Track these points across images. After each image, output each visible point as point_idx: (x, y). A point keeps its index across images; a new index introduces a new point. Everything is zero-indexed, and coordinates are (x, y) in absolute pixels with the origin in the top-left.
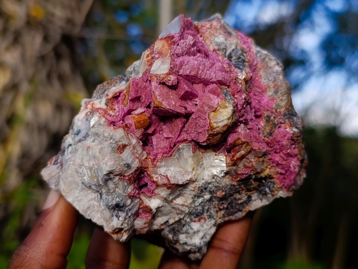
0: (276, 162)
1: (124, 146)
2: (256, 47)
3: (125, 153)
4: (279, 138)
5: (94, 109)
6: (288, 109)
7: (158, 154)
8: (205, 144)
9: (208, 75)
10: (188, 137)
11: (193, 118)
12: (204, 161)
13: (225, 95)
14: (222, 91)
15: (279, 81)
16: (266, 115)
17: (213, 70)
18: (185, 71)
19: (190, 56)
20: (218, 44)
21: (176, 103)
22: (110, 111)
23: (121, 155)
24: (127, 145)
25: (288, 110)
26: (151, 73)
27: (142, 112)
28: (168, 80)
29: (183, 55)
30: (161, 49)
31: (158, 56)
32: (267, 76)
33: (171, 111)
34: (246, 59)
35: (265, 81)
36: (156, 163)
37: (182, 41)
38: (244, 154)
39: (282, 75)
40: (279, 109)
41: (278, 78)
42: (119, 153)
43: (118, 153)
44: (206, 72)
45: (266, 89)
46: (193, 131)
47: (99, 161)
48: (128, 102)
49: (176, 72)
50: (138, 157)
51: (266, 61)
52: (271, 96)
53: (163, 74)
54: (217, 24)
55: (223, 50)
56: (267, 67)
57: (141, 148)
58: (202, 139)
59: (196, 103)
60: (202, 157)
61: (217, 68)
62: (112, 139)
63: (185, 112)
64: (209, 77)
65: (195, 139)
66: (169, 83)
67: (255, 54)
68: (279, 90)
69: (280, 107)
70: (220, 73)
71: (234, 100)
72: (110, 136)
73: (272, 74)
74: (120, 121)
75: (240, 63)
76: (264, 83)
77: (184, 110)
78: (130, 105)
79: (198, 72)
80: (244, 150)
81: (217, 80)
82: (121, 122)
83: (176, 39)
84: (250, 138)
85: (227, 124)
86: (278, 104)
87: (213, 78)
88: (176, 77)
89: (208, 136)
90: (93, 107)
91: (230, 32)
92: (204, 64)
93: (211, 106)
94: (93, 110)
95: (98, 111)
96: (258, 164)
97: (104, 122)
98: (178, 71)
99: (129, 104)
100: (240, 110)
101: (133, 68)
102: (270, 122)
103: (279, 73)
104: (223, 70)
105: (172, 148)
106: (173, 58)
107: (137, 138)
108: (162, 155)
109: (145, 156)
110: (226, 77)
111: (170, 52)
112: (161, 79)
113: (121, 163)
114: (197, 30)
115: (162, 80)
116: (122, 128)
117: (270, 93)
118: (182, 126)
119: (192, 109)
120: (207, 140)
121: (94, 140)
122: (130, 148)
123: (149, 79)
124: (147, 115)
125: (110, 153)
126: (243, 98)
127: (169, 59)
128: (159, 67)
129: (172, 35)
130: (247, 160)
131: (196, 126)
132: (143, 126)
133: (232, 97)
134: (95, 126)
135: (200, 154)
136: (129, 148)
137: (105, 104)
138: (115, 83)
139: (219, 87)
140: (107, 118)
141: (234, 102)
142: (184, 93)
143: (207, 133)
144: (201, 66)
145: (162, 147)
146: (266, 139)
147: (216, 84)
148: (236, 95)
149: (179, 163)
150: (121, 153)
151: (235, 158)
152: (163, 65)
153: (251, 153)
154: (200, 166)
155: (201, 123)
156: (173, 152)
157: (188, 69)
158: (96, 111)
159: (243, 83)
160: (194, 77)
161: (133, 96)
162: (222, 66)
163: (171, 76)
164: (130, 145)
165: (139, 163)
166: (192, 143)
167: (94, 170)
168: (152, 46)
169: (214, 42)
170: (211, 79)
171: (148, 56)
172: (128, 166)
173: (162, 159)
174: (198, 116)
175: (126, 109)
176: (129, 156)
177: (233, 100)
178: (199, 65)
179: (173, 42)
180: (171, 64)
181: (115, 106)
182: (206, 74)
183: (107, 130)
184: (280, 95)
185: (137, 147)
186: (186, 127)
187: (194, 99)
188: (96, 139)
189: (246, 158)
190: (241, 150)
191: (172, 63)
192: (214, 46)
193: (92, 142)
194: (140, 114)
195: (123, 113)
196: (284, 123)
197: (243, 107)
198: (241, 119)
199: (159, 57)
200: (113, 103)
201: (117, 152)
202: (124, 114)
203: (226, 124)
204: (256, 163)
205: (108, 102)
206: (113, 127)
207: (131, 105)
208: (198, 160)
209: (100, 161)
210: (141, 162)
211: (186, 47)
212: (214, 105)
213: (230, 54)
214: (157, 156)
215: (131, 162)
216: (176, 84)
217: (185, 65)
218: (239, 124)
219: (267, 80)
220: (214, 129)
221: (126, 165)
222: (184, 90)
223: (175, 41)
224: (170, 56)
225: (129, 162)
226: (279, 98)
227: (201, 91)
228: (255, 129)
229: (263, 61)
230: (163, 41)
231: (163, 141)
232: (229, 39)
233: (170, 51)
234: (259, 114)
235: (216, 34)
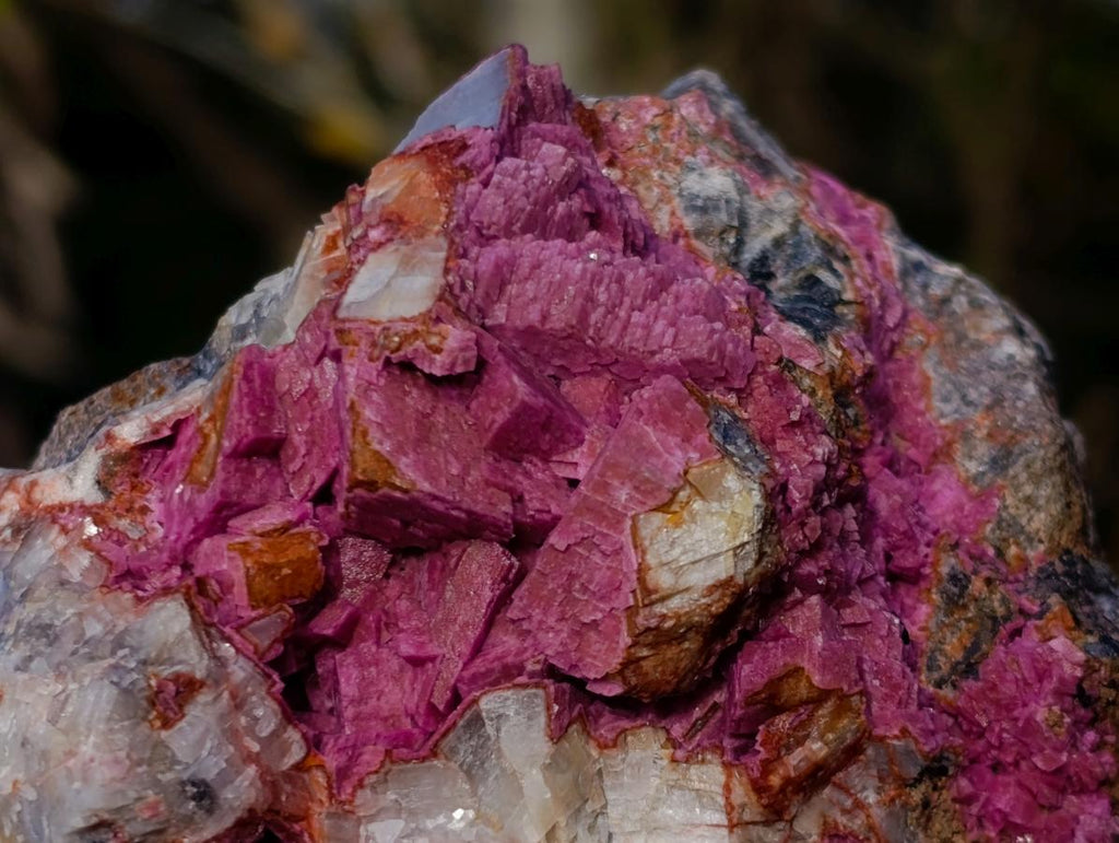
0: (998, 817)
1: (187, 687)
2: (906, 246)
3: (190, 724)
4: (1013, 687)
5: (34, 513)
6: (1068, 552)
7: (365, 745)
8: (613, 690)
9: (639, 332)
10: (528, 654)
11: (552, 546)
12: (611, 796)
13: (725, 437)
14: (707, 413)
15: (1020, 404)
16: (944, 570)
17: (664, 309)
18: (519, 307)
19: (546, 240)
20: (699, 203)
21: (466, 470)
22: (120, 516)
23: (164, 734)
24: (202, 684)
25: (1065, 558)
26: (342, 314)
27: (289, 522)
28: (430, 347)
29: (509, 234)
30: (397, 200)
31: (384, 233)
32: (958, 387)
33: (439, 506)
34: (844, 289)
35: (947, 408)
36: (349, 790)
37: (508, 162)
38: (825, 759)
39: (1036, 382)
40: (1018, 544)
41: (1016, 391)
42: (158, 723)
43: (150, 722)
44: (630, 317)
45: (949, 444)
46: (551, 621)
47: (47, 762)
48: (219, 467)
49: (474, 312)
50: (258, 754)
51: (954, 312)
52: (976, 479)
53: (405, 320)
54: (701, 111)
55: (723, 232)
56: (957, 345)
57: (276, 707)
58: (601, 662)
59: (572, 476)
60: (600, 772)
61: (686, 302)
62: (122, 647)
63: (513, 518)
64: (641, 343)
65: (560, 664)
66: (432, 361)
67: (896, 274)
68: (1016, 450)
69: (1022, 538)
70: (700, 326)
71: (768, 463)
72: (111, 638)
73: (984, 376)
74: (170, 565)
75: (817, 308)
76: (942, 415)
77: (507, 508)
78: (226, 481)
79: (583, 316)
80: (822, 737)
81: (684, 356)
82: (177, 571)
83: (480, 152)
84: (854, 675)
85: (732, 578)
86: (1014, 518)
87: (661, 348)
88: (474, 335)
89: (629, 641)
90: (29, 501)
91: (765, 156)
92: (620, 279)
93: (647, 480)
94: (28, 515)
95: (54, 521)
96: (902, 821)
97: (86, 572)
98: (482, 305)
99: (220, 475)
100: (799, 513)
101: (252, 312)
102: (965, 607)
103: (1019, 369)
104: (713, 307)
105: (441, 717)
106: (457, 240)
107: (255, 653)
108: (388, 753)
109: (296, 753)
110: (730, 347)
111: (447, 216)
112: (393, 346)
113: (163, 773)
114: (594, 130)
115: (398, 349)
116: (178, 596)
117: (971, 464)
118: (498, 592)
119: (549, 501)
120: (625, 665)
121: (30, 659)
122: (216, 699)
123: (334, 343)
124: (314, 537)
125: (109, 719)
126: (819, 458)
127: (437, 249)
128: (388, 285)
129: (456, 135)
130: (843, 797)
131: (568, 590)
132: (288, 595)
133: (758, 448)
134: (37, 594)
135: (589, 755)
136: (209, 698)
137: (98, 482)
138: (153, 391)
139: (691, 392)
140: (103, 553)
141: (767, 471)
142: (511, 414)
143: (624, 627)
144: (602, 289)
145: (386, 714)
146: (947, 692)
147: (680, 378)
148: (782, 438)
149: (474, 793)
150: (167, 724)
151: (775, 780)
152: (408, 275)
153: (862, 757)
154: (590, 821)
155: (598, 576)
156: (444, 735)
157: (535, 299)
158: (43, 519)
159: (820, 393)
160: (564, 338)
161: (246, 436)
162: (709, 292)
163: (446, 328)
164: (217, 683)
165: (259, 784)
166: (545, 688)
167: (19, 812)
168: (354, 190)
169: (680, 195)
170: (653, 353)
171: (332, 244)
172: (204, 794)
173: (386, 773)
174: (581, 534)
175: (204, 502)
176: (208, 745)
177: (763, 462)
178: (592, 281)
179: (463, 166)
180: (447, 271)
181: (149, 496)
182: (625, 328)
183: (101, 608)
184: (1023, 477)
185: (254, 698)
186: (516, 602)
187: (564, 451)
188: (39, 654)
189: (834, 784)
190: (807, 736)
191: (451, 264)
192: (680, 213)
193: (17, 669)
194: (275, 530)
195: (190, 524)
196: (1040, 616)
197: (816, 504)
198: (808, 568)
199: (390, 240)
200: (142, 479)
201: (144, 719)
202: (194, 531)
203: (723, 576)
204: (890, 814)
205: (111, 474)
206: (130, 592)
207: (232, 481)
208: (576, 783)
209: (52, 764)
210: (271, 782)
211: (527, 195)
212: (666, 477)
213: (763, 259)
214: (360, 755)
215: (218, 774)
216: (472, 368)
217: (520, 281)
218: (798, 594)
219: (959, 402)
220: (663, 599)
221: (191, 790)
222: (513, 398)
223: (472, 162)
224: (445, 232)
225: (210, 774)
226: (1017, 488)
227: (598, 413)
228: (884, 632)
229: (938, 313)
230: (411, 165)
231: (396, 679)
232: (762, 192)
233: (444, 210)
234: (907, 561)
235: (688, 159)
